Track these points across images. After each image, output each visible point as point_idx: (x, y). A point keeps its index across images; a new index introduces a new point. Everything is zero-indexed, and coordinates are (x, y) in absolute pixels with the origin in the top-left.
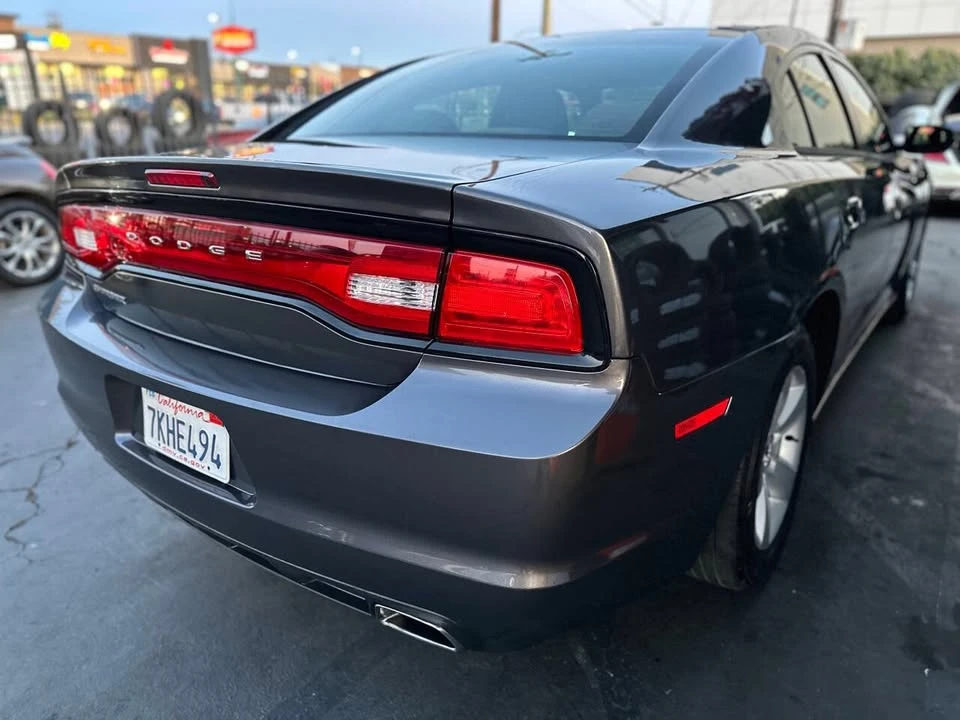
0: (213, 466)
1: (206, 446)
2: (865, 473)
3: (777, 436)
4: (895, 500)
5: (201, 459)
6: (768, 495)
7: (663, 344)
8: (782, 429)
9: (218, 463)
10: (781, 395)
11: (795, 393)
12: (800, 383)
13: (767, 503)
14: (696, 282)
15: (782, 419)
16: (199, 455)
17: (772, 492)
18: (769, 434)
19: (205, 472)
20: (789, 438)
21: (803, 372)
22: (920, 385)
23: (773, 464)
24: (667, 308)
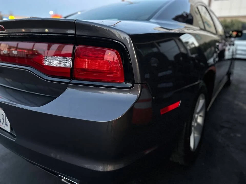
0: (6, 126)
1: (3, 119)
2: (223, 127)
3: (196, 115)
4: (232, 135)
5: (3, 124)
6: (194, 134)
7: (160, 86)
8: (198, 113)
9: (7, 125)
10: (197, 103)
11: (201, 102)
12: (203, 99)
13: (194, 136)
14: (170, 67)
15: (198, 110)
16: (2, 123)
17: (196, 133)
18: (194, 115)
19: (3, 128)
20: (200, 116)
21: (204, 96)
22: (236, 102)
23: (196, 124)
24: (160, 74)
